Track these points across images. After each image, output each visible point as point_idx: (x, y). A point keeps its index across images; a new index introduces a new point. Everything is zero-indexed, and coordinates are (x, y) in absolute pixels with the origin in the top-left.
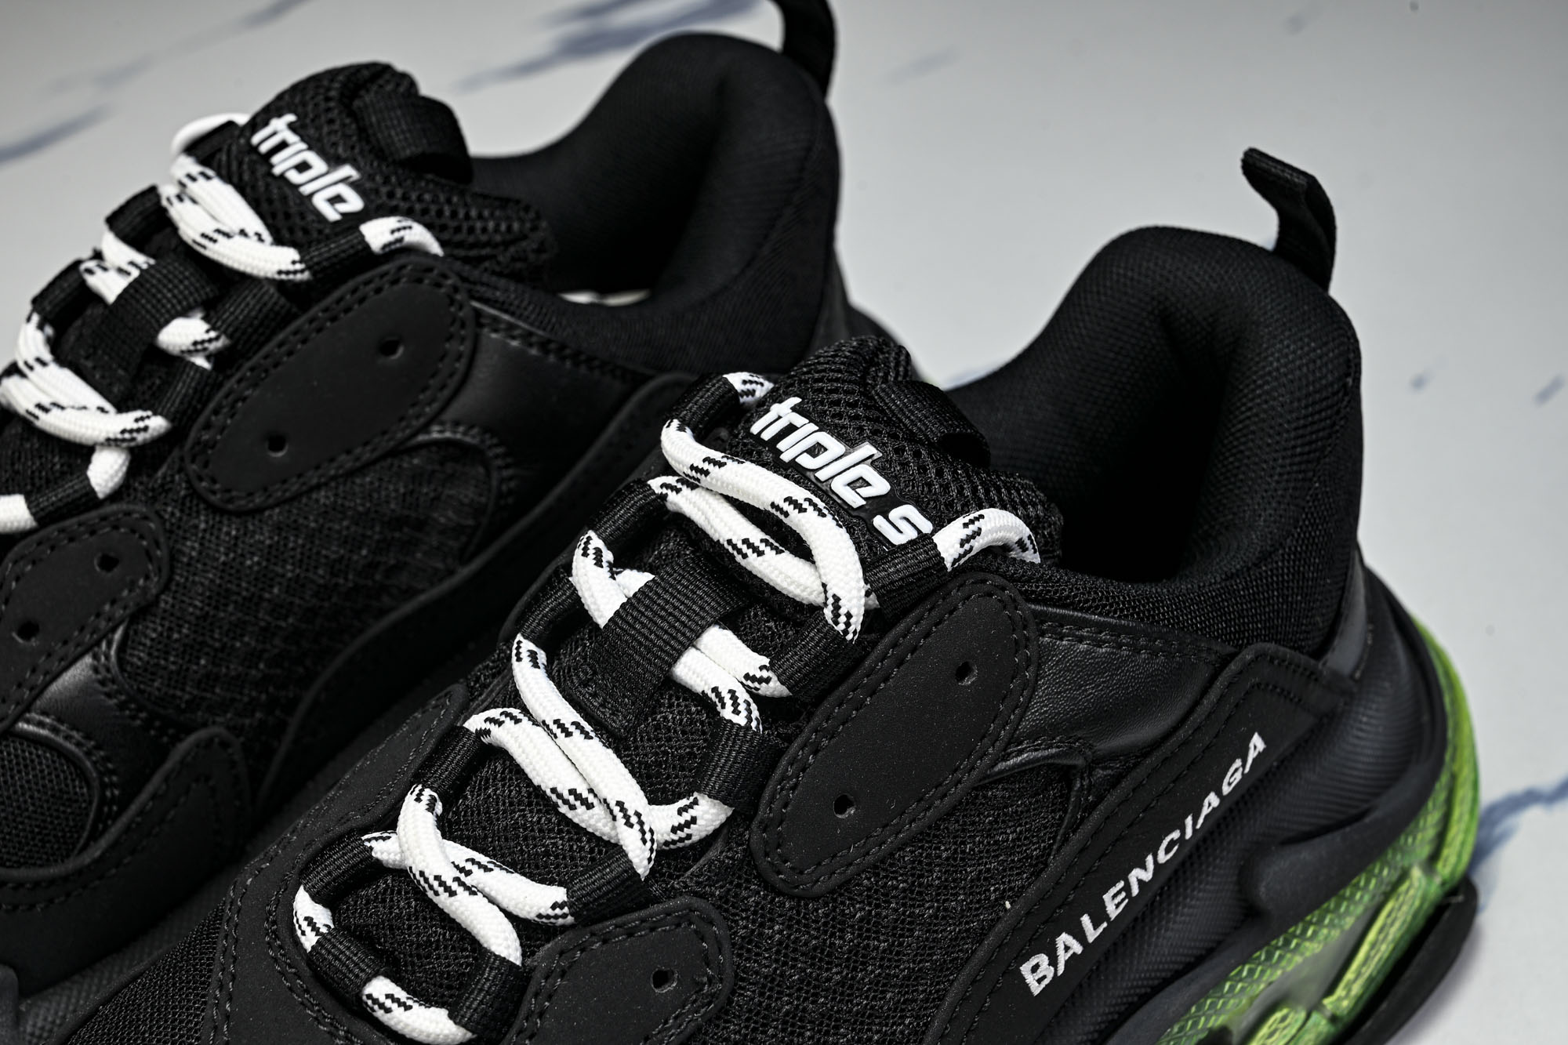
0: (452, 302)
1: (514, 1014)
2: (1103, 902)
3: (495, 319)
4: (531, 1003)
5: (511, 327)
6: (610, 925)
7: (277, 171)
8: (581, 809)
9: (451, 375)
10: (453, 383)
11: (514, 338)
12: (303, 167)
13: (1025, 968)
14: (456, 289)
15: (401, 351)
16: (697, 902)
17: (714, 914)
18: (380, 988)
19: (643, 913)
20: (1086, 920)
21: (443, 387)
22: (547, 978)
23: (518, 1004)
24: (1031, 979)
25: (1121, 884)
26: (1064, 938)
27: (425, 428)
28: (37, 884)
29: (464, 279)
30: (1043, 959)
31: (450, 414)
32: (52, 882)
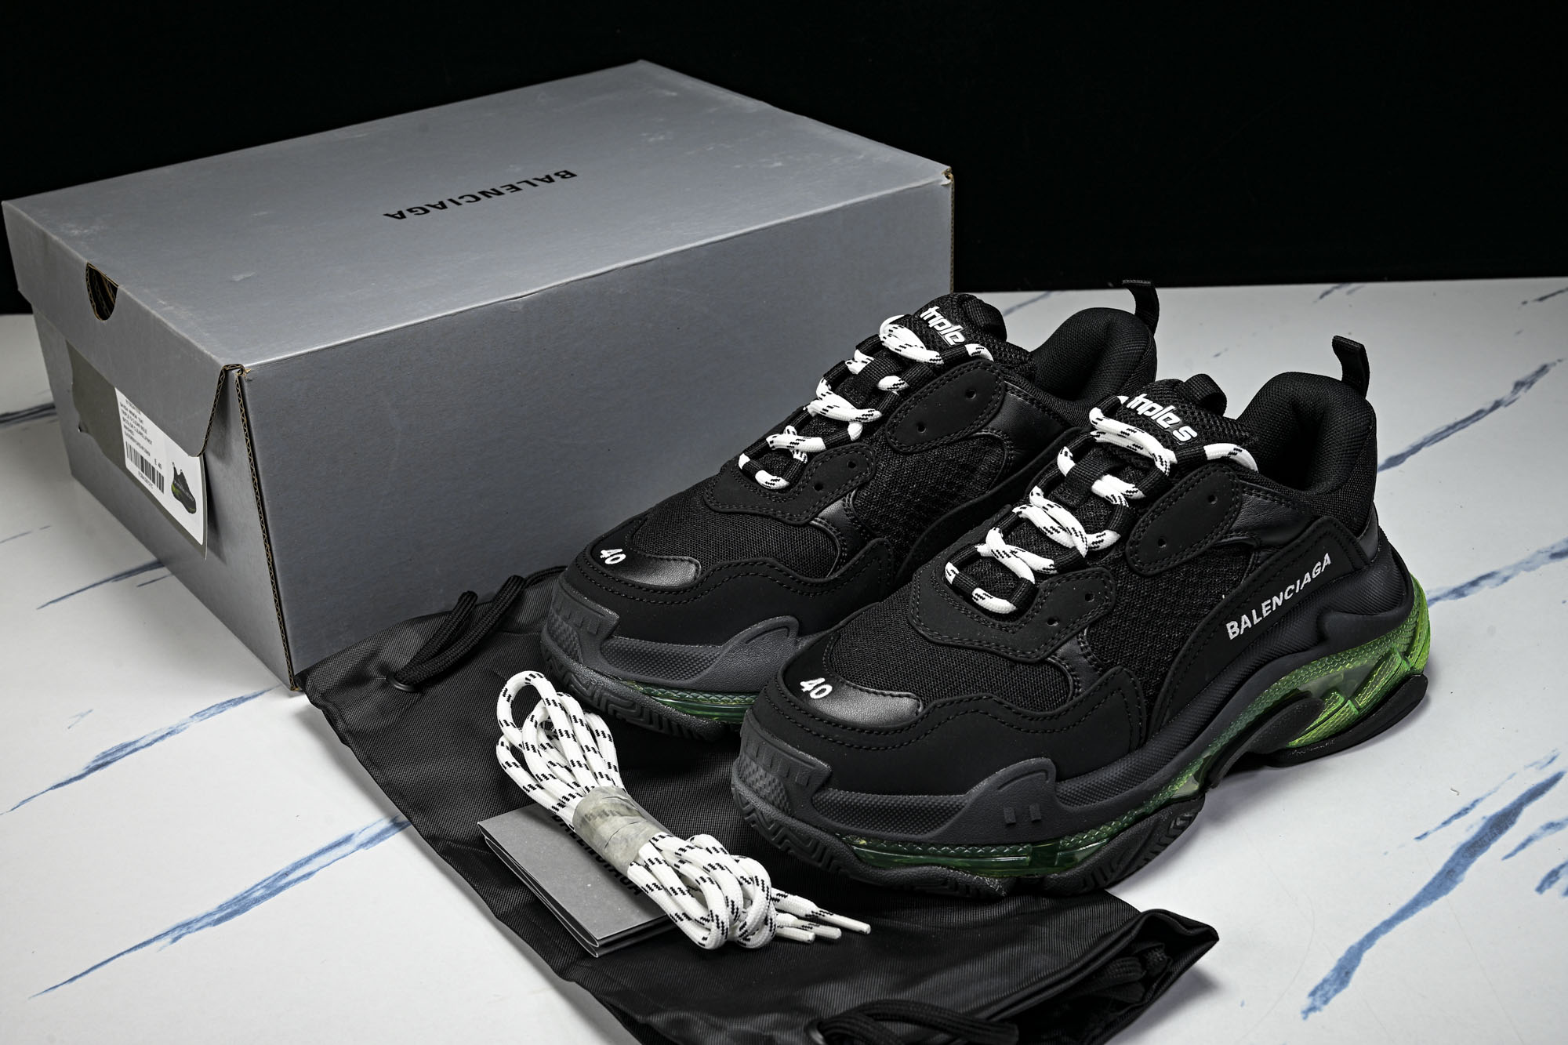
0: (997, 379)
1: (1032, 602)
2: (1261, 607)
3: (1013, 388)
4: (1037, 600)
5: (1019, 391)
6: (1070, 574)
7: (931, 326)
8: (1055, 533)
9: (993, 408)
10: (993, 412)
11: (1020, 396)
12: (941, 325)
13: (1229, 625)
14: (999, 374)
15: (975, 396)
16: (1105, 570)
17: (1111, 576)
18: (979, 591)
19: (1084, 571)
20: (1254, 611)
21: (990, 413)
22: (1045, 591)
23: (1033, 599)
24: (1230, 631)
25: (1269, 601)
26: (1244, 618)
27: (979, 430)
28: (812, 584)
29: (1003, 372)
30: (1235, 624)
31: (990, 426)
32: (817, 584)
